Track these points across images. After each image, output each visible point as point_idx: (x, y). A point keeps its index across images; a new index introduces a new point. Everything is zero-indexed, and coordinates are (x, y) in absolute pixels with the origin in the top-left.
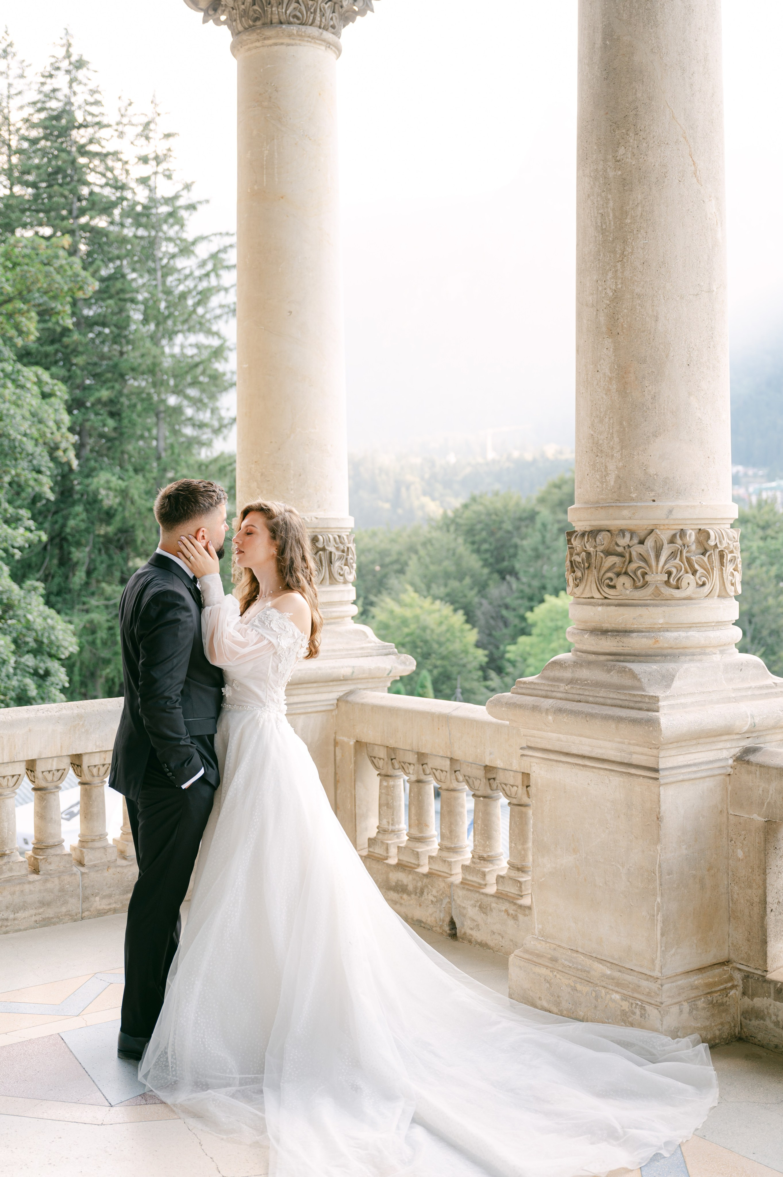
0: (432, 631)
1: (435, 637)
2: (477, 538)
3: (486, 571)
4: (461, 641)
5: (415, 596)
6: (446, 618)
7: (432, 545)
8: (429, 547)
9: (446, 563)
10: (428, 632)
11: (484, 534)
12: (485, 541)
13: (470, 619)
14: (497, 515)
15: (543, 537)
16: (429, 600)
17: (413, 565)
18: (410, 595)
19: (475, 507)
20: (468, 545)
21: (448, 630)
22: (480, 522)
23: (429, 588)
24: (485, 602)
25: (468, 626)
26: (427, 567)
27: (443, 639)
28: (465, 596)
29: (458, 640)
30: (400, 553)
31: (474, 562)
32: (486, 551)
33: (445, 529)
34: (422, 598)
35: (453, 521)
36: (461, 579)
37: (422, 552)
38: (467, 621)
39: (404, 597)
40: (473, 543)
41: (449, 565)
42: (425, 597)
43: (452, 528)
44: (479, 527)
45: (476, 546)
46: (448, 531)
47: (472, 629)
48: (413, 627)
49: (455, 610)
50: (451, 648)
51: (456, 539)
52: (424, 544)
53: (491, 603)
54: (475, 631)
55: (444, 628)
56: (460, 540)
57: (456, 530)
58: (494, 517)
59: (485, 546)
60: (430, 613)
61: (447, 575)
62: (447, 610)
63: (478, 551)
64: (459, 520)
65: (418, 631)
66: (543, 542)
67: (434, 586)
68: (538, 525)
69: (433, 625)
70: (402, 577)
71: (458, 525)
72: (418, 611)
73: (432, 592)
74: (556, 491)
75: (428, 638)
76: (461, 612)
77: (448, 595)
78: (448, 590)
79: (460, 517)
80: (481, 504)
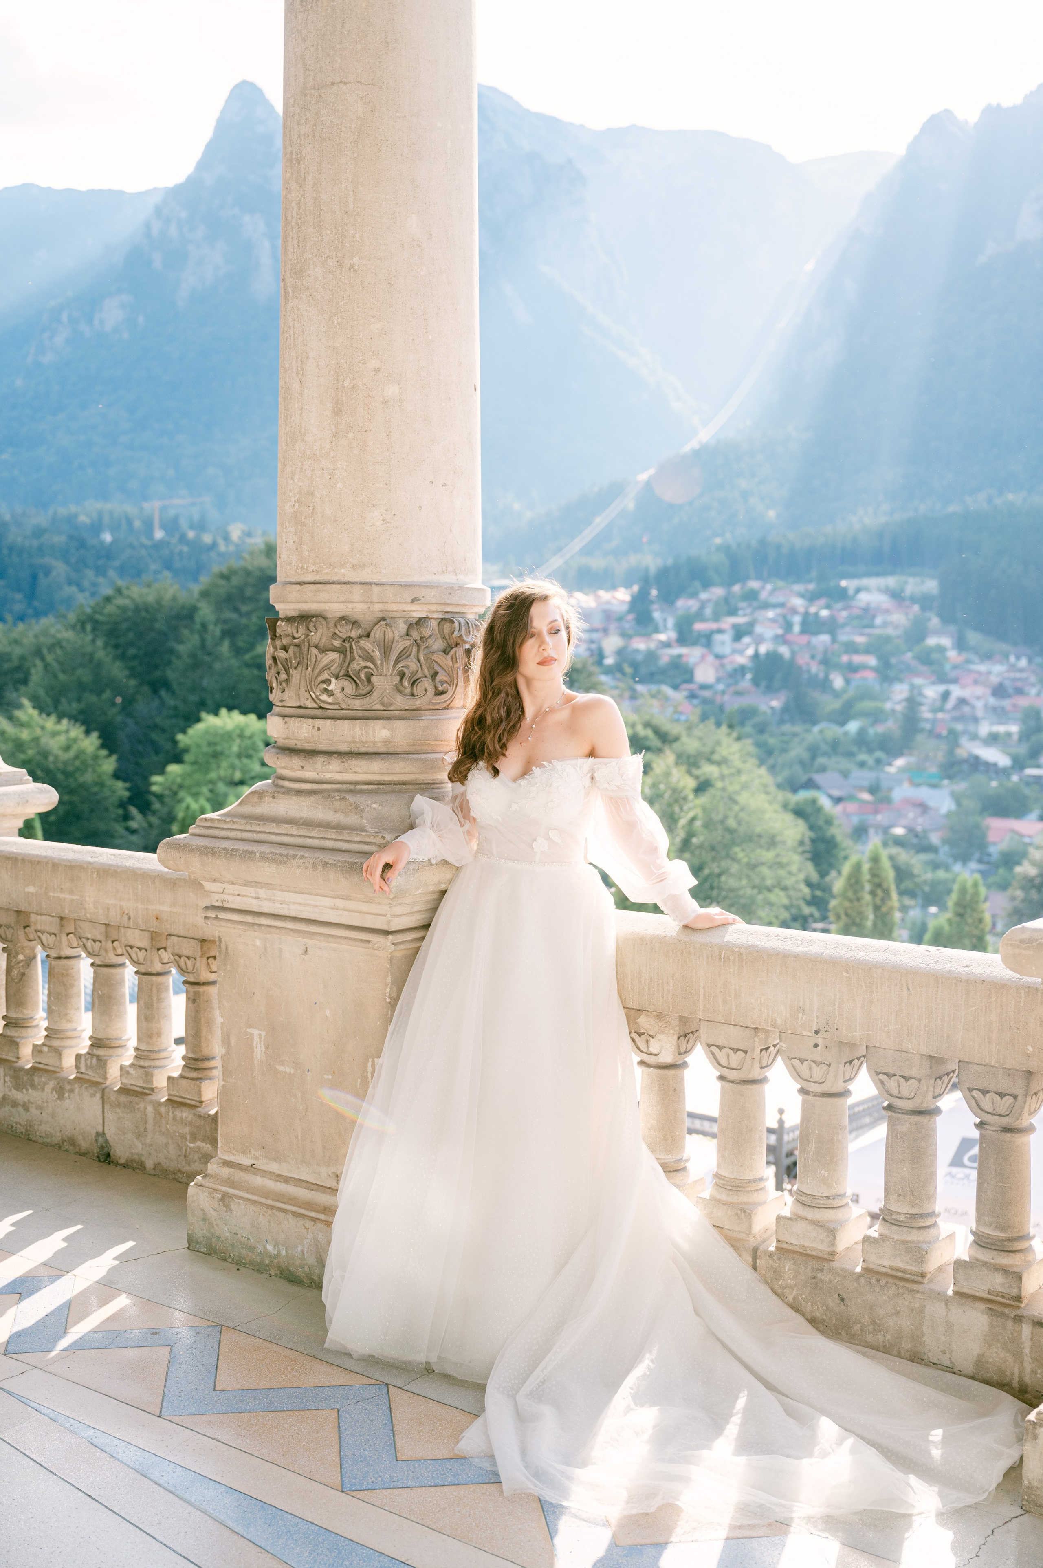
0: (56, 757)
1: (60, 766)
2: (122, 640)
3: (133, 682)
4: (94, 771)
5: (34, 713)
6: (75, 740)
7: (62, 647)
8: (59, 651)
9: (79, 672)
10: (51, 758)
11: (131, 635)
12: (131, 644)
13: (109, 743)
14: (147, 611)
15: (203, 641)
16: (53, 718)
17: (37, 674)
18: (28, 711)
19: (120, 601)
20: (109, 649)
21: (77, 757)
22: (126, 620)
23: (56, 703)
24: (130, 721)
25: (104, 752)
26: (55, 676)
27: (70, 768)
28: (105, 713)
29: (90, 770)
30: (23, 658)
31: (117, 670)
32: (134, 657)
33: (79, 627)
34: (44, 716)
35: (91, 619)
36: (99, 693)
37: (49, 658)
38: (103, 746)
39: (19, 714)
40: (116, 646)
41: (85, 675)
42: (48, 714)
43: (89, 627)
44: (124, 626)
45: (120, 651)
46: (83, 630)
47: (110, 755)
48: (31, 752)
49: (87, 732)
50: (81, 780)
51: (93, 641)
52: (52, 648)
53: (136, 723)
54: (114, 758)
55: (71, 754)
56: (100, 643)
57: (94, 629)
58: (143, 614)
59: (132, 651)
60: (54, 734)
61: (82, 687)
62: (77, 731)
63: (123, 657)
64: (98, 617)
65: (38, 758)
66: (203, 646)
67: (63, 700)
68: (197, 626)
69: (57, 751)
70: (23, 689)
71: (96, 624)
72: (38, 732)
73: (60, 708)
74: (222, 582)
75: (51, 766)
76: (95, 735)
77: (82, 712)
78: (82, 706)
79: (101, 614)
80: (129, 597)
